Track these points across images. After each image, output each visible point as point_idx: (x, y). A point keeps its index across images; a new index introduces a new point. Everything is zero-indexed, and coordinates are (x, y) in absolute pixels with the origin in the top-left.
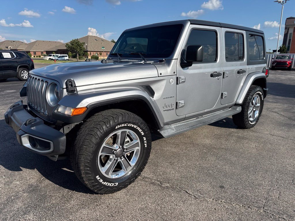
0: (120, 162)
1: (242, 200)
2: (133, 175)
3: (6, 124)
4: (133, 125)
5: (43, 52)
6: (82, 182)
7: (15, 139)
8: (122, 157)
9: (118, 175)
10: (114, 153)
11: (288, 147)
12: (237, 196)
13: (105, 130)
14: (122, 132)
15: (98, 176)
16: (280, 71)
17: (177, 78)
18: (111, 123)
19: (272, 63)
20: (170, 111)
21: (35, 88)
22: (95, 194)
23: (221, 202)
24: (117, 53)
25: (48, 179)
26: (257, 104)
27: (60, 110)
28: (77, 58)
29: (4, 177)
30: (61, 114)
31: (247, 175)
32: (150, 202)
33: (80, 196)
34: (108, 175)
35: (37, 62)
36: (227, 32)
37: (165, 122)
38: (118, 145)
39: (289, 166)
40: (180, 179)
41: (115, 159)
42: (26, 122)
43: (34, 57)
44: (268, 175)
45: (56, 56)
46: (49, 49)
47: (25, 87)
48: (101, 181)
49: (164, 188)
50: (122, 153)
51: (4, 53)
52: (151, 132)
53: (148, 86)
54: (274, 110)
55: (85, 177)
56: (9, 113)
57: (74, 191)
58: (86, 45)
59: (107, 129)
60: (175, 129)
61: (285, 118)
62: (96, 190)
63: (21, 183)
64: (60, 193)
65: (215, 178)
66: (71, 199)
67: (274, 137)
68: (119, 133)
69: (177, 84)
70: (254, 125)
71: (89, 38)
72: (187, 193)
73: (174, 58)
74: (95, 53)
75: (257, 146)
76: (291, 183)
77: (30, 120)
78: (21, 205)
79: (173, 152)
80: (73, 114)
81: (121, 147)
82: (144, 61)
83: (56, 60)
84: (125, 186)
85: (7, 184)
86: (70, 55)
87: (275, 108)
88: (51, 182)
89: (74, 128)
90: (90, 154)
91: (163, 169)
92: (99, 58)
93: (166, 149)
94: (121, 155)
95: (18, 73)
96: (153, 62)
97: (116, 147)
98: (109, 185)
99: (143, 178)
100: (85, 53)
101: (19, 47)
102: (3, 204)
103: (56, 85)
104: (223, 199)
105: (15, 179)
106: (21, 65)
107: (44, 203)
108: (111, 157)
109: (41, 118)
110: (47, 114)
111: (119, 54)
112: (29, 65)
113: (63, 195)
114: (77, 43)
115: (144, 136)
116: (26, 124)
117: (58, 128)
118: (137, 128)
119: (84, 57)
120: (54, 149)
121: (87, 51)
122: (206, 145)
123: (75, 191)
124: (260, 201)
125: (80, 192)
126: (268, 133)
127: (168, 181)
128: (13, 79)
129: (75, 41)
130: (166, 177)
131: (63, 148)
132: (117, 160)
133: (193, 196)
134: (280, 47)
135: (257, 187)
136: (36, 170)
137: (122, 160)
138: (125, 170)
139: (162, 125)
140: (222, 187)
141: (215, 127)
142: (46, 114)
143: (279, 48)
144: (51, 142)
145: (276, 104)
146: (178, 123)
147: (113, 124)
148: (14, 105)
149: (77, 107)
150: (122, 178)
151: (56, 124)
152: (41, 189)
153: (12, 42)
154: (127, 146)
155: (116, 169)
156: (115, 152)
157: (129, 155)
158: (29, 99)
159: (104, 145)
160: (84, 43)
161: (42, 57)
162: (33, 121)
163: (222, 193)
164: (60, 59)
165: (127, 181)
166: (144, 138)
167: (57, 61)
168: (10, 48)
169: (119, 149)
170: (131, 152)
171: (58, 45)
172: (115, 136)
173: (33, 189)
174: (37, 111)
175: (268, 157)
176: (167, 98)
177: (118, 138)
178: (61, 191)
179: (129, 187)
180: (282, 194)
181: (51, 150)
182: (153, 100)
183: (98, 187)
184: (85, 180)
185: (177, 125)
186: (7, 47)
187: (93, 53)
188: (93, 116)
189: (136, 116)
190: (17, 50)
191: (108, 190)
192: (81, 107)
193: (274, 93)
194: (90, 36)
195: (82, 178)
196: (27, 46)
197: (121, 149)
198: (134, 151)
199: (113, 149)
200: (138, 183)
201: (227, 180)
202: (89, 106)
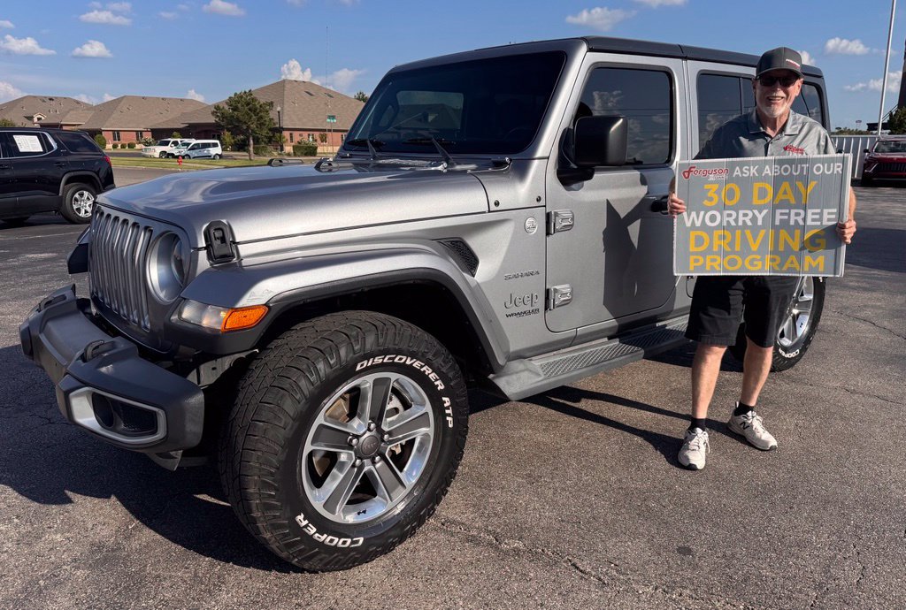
0: (370, 472)
1: (744, 589)
2: (411, 515)
3: (24, 358)
4: (409, 359)
5: (141, 132)
6: (253, 534)
7: (52, 403)
8: (377, 458)
9: (364, 512)
10: (350, 447)
11: (898, 427)
12: (731, 577)
13: (322, 373)
14: (376, 382)
15: (302, 515)
16: (888, 190)
17: (548, 215)
18: (343, 352)
19: (865, 165)
20: (526, 317)
21: (113, 247)
22: (295, 572)
23: (681, 595)
24: (367, 137)
25: (151, 528)
26: (802, 295)
27: (188, 313)
28: (248, 151)
29: (16, 520)
30: (190, 326)
31: (764, 513)
32: (460, 597)
33: (247, 579)
34: (333, 512)
35: (123, 162)
36: (703, 75)
37: (511, 350)
38: (363, 421)
39: (898, 487)
40: (557, 526)
41: (354, 463)
42: (86, 350)
43: (115, 146)
44: (831, 514)
45: (184, 144)
46: (161, 122)
47: (84, 242)
48: (312, 530)
49: (506, 553)
50: (378, 446)
51: (22, 137)
52: (467, 383)
53: (457, 242)
54: (862, 314)
55: (262, 519)
56: (32, 323)
57: (231, 564)
58: (279, 109)
59: (328, 370)
60: (541, 372)
61: (896, 338)
62: (296, 560)
63: (68, 538)
64: (186, 568)
65: (666, 523)
66: (220, 586)
67: (856, 397)
68: (368, 385)
69: (548, 234)
70: (796, 359)
71: (288, 86)
72: (577, 568)
73: (539, 153)
74: (305, 134)
75: (801, 424)
76: (901, 538)
77: (97, 344)
78: (67, 604)
79: (538, 444)
80: (227, 327)
81: (373, 426)
82: (445, 165)
83: (183, 157)
84: (387, 548)
85: (26, 540)
86: (228, 140)
87: (865, 306)
88: (158, 537)
89: (230, 368)
90: (277, 448)
91: (504, 495)
92: (319, 150)
93: (516, 435)
94: (375, 452)
95: (62, 200)
96: (473, 166)
97: (357, 426)
98: (335, 543)
99: (443, 524)
100: (274, 136)
101: (68, 116)
102: (13, 600)
103: (175, 238)
104: (686, 588)
105: (50, 528)
106: (72, 174)
107: (138, 597)
108: (343, 457)
109: (130, 340)
110: (149, 325)
111: (371, 142)
112: (97, 173)
113: (196, 575)
114: (248, 104)
115: (444, 393)
116: (83, 358)
117: (183, 368)
118: (422, 370)
119: (270, 148)
120: (168, 432)
121: (280, 130)
122: (641, 421)
123: (234, 564)
124: (800, 592)
125: (248, 567)
126: (838, 384)
127: (520, 531)
128: (46, 217)
129: (242, 97)
130: (512, 520)
131: (194, 428)
132: (361, 467)
133: (594, 577)
134: (891, 115)
135: (795, 550)
136: (113, 498)
137: (377, 468)
138: (385, 499)
139: (501, 361)
140: (684, 551)
141: (672, 366)
142: (146, 327)
143: (888, 118)
144: (161, 413)
145: (867, 295)
146: (552, 354)
147: (347, 356)
148: (50, 299)
149: (238, 306)
150: (375, 524)
151: (175, 357)
152: (129, 556)
153: (44, 101)
154: (391, 423)
155: (360, 496)
156: (355, 441)
157: (398, 451)
158: (95, 281)
159: (320, 419)
160: (271, 104)
161: (138, 147)
162: (105, 347)
163: (682, 570)
164: (193, 153)
165: (392, 533)
166: (444, 399)
167: (186, 160)
168: (39, 119)
169: (368, 434)
170: (403, 442)
171: (189, 109)
172: (356, 393)
173: (104, 557)
174: (118, 317)
175: (834, 458)
176: (516, 277)
177: (365, 399)
178: (191, 564)
179: (399, 549)
180: (869, 570)
181: (160, 434)
182: (473, 285)
183: (300, 551)
184: (262, 529)
185: (551, 360)
186: (30, 118)
187: (301, 135)
188: (288, 333)
189: (419, 333)
190: (62, 125)
191: (332, 560)
192: (251, 304)
193: (865, 261)
194: (291, 81)
195: (254, 521)
196: (91, 113)
197: (373, 433)
198: (414, 440)
199: (348, 434)
200: (426, 540)
201: (701, 529)
202: (276, 302)
